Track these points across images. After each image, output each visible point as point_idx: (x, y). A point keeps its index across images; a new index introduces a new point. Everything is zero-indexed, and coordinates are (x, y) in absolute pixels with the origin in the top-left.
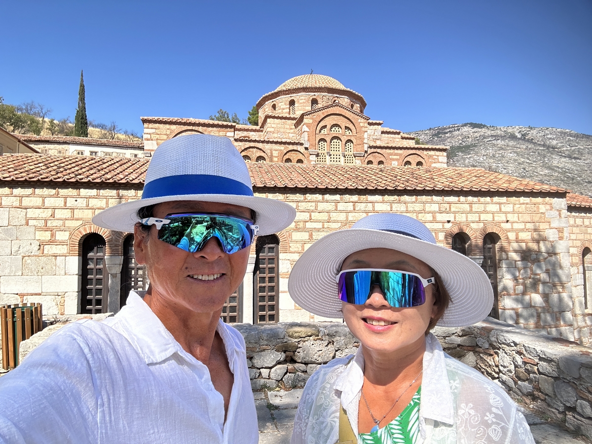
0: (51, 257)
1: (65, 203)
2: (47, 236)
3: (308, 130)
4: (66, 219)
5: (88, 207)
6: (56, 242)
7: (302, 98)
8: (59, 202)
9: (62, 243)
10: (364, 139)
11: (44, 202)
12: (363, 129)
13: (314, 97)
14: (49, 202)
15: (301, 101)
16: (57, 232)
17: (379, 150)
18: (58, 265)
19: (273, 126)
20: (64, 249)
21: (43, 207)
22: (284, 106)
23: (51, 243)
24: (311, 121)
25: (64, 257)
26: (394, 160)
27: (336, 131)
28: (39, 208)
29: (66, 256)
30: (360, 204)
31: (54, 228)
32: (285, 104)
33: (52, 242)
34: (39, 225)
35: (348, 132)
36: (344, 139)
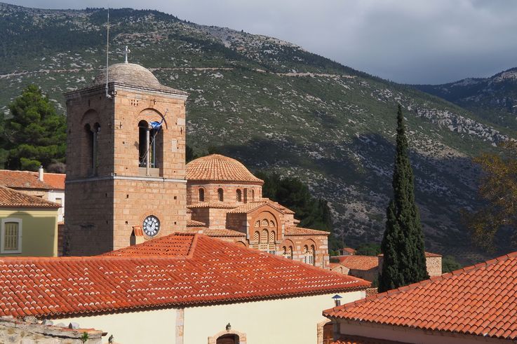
3: (249, 225)
7: (230, 188)
10: (282, 230)
12: (282, 222)
13: (239, 188)
15: (228, 191)
17: (290, 238)
24: (251, 218)
26: (298, 245)
27: (264, 224)
32: (214, 191)
35: (271, 225)
36: (270, 230)
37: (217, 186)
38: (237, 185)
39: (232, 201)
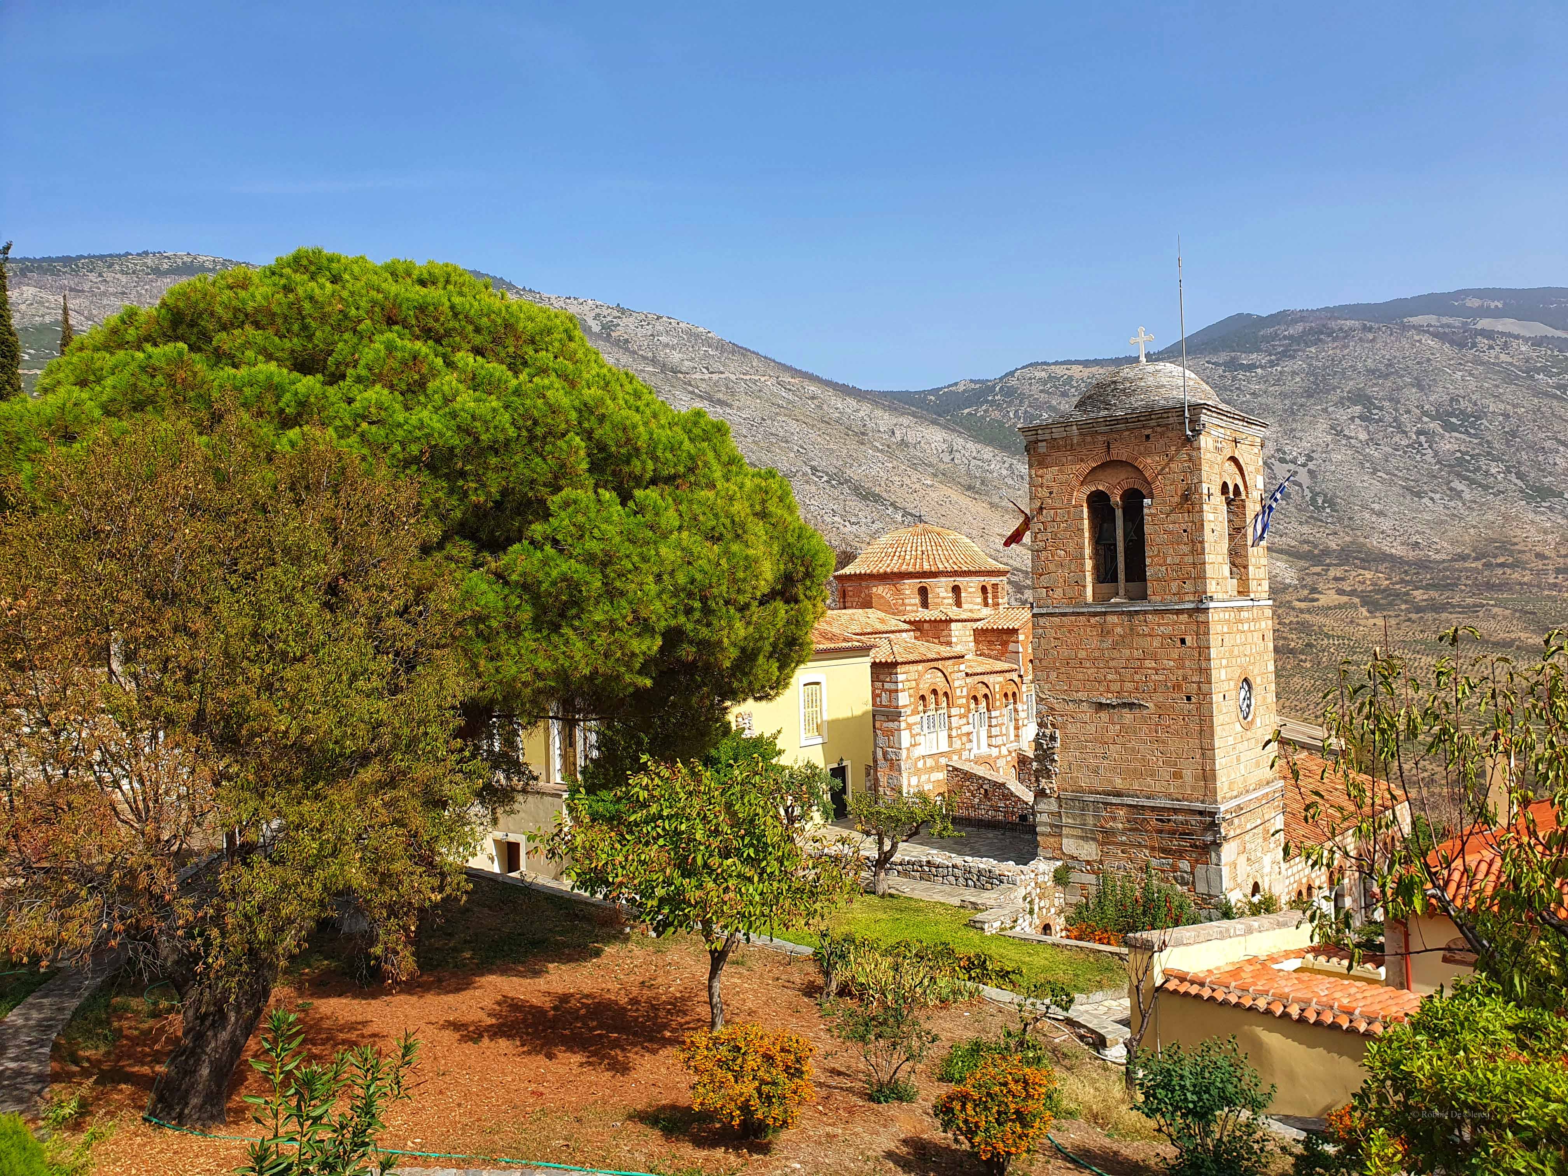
37: (950, 581)
38: (982, 579)
39: (976, 607)
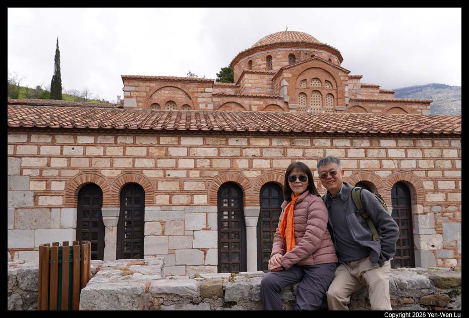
0: (45, 209)
1: (62, 151)
2: (41, 186)
3: (287, 84)
4: (62, 168)
5: (85, 156)
6: (51, 193)
7: (279, 53)
8: (56, 150)
9: (57, 194)
10: (345, 92)
11: (39, 150)
12: (344, 83)
13: (292, 52)
14: (45, 150)
15: (278, 57)
16: (53, 182)
17: (360, 104)
18: (53, 217)
19: (250, 81)
20: (59, 201)
21: (38, 156)
22: (261, 62)
23: (46, 194)
24: (290, 75)
25: (60, 209)
27: (316, 85)
28: (34, 157)
29: (61, 208)
30: (372, 150)
31: (49, 178)
32: (262, 60)
33: (48, 192)
34: (34, 175)
35: (328, 86)
36: (324, 93)
37: (265, 54)
38: (290, 49)
